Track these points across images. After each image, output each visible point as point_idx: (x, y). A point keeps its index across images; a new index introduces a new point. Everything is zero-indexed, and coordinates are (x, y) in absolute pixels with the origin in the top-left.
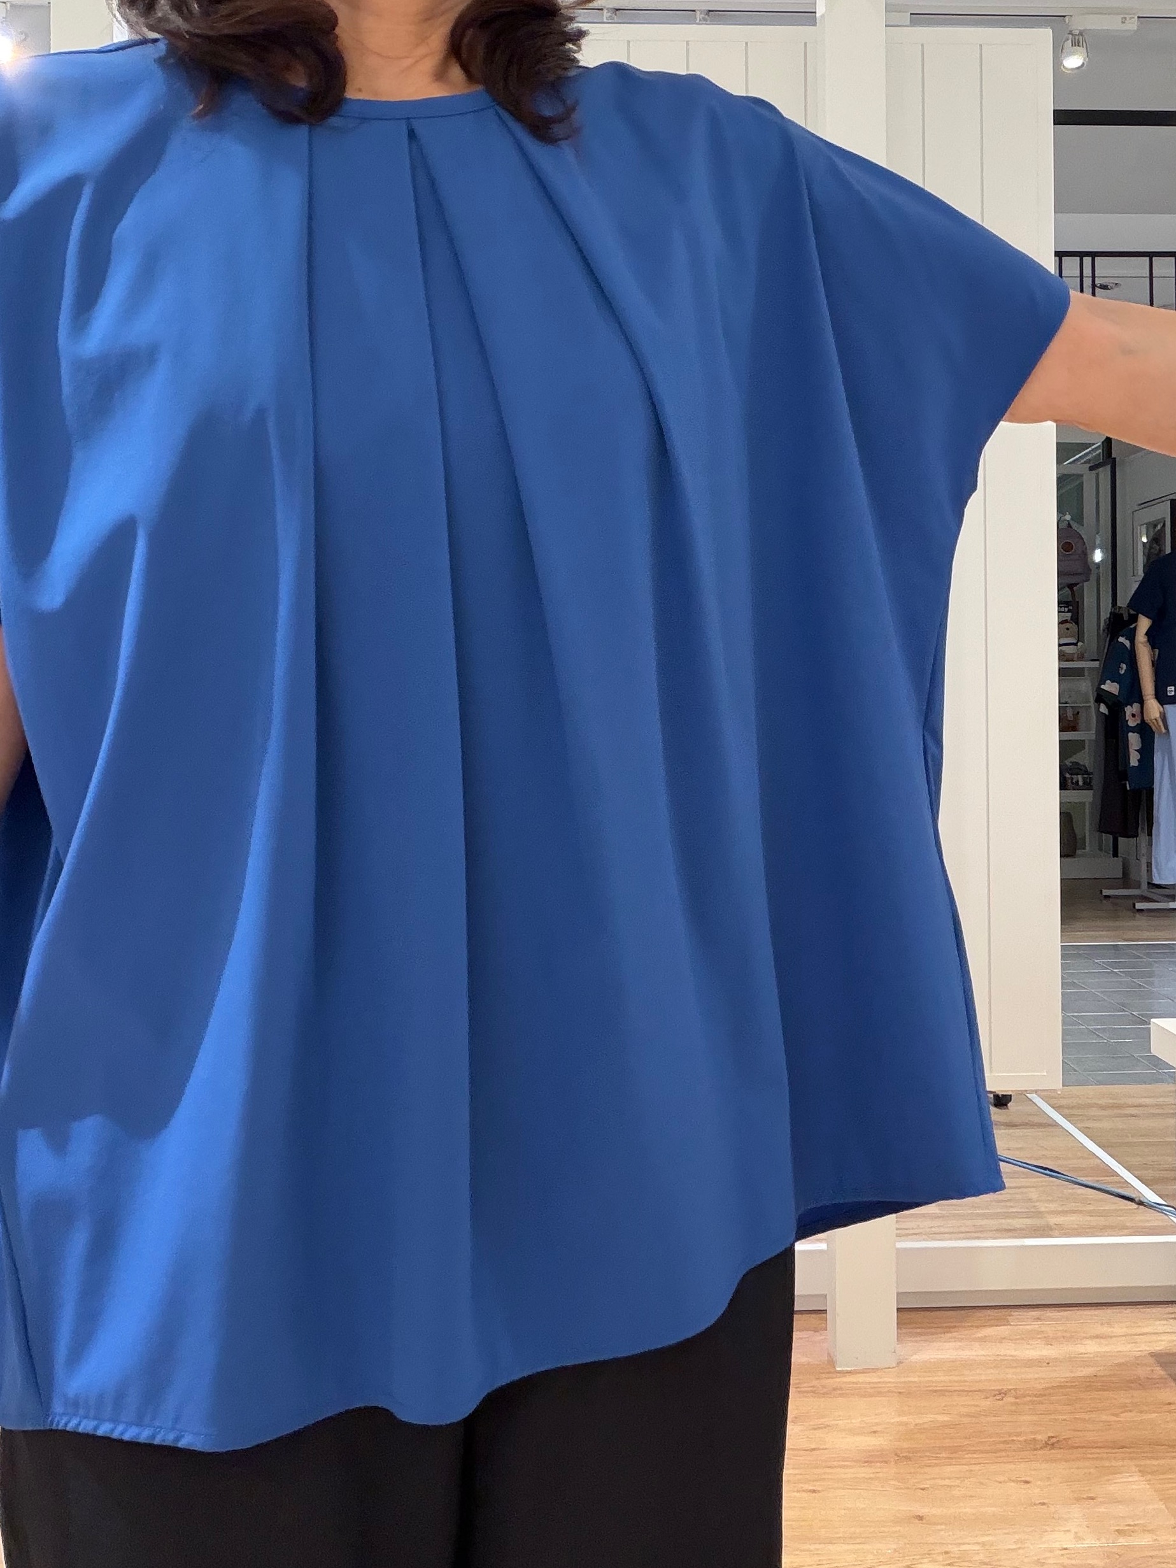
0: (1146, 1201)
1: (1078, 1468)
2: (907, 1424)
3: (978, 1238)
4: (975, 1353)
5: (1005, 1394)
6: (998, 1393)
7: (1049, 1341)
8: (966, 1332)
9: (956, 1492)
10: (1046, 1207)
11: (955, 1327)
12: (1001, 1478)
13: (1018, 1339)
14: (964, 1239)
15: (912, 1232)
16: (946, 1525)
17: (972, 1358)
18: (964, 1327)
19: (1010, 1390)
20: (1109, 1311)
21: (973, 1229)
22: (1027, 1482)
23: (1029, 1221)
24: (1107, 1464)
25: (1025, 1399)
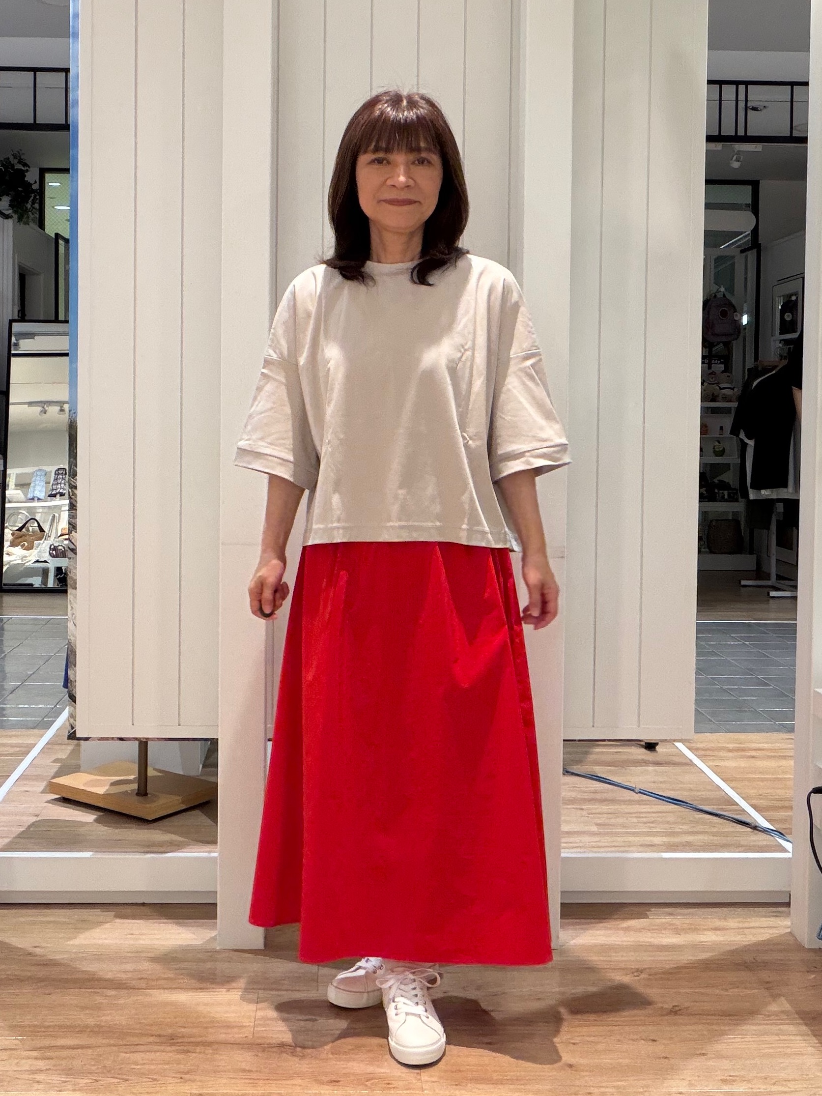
0: (757, 825)
1: (693, 1031)
2: (563, 993)
3: (627, 852)
4: (619, 939)
5: (642, 973)
6: (634, 970)
7: (678, 931)
8: (614, 923)
9: (600, 1047)
10: (680, 828)
11: (605, 919)
12: (635, 1037)
13: (653, 929)
14: (616, 852)
15: (576, 845)
16: (590, 1071)
17: (617, 943)
18: (615, 919)
19: (645, 969)
20: (725, 910)
21: (623, 844)
22: (654, 1041)
23: (665, 839)
24: (715, 1027)
25: (656, 977)
